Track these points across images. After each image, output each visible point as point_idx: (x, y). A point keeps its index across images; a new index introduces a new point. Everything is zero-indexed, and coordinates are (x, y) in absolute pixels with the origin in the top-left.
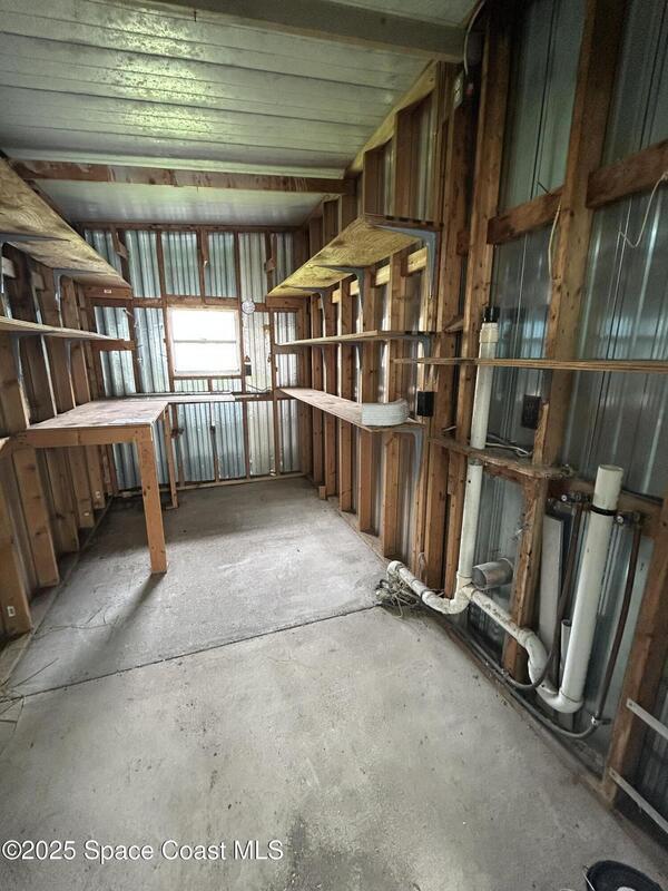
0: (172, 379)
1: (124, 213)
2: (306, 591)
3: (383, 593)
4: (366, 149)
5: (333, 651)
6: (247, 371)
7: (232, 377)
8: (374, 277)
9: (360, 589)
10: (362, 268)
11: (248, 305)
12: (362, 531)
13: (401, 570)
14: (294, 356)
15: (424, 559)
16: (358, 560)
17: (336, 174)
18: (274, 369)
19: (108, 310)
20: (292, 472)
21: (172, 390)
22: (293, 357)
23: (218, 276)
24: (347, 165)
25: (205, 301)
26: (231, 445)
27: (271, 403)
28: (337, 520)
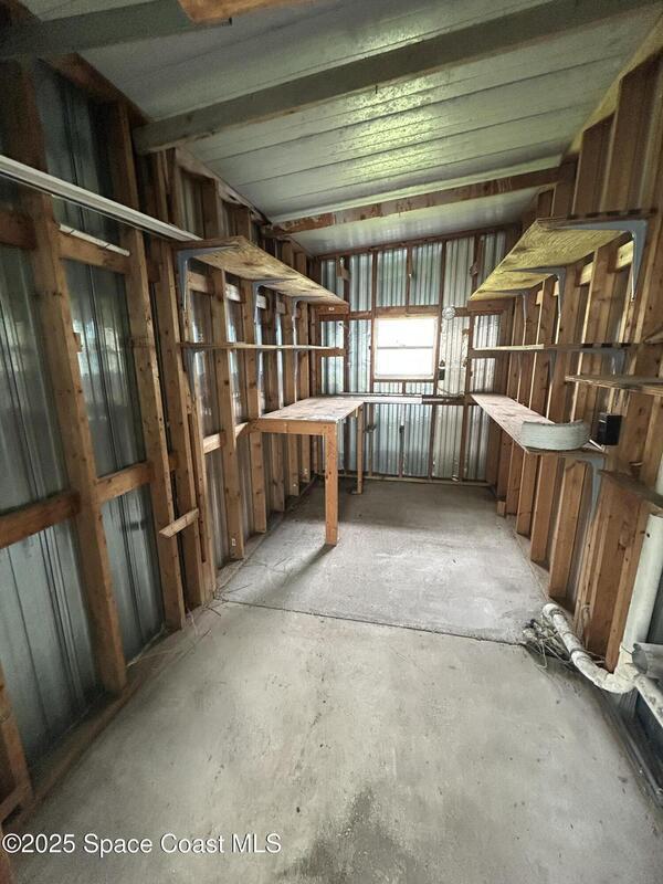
0: (373, 381)
1: (351, 243)
2: (447, 602)
3: (530, 634)
4: (586, 127)
5: (453, 668)
6: (440, 375)
7: (425, 381)
8: (579, 274)
9: (507, 620)
10: (565, 266)
11: (448, 310)
12: (532, 560)
13: (555, 616)
14: (493, 360)
15: (588, 612)
16: (518, 591)
17: (553, 162)
18: (469, 374)
19: (331, 323)
20: (475, 481)
21: (372, 391)
22: (491, 362)
23: (424, 282)
24: (564, 149)
25: (409, 310)
26: (417, 444)
27: (461, 408)
28: (509, 542)
